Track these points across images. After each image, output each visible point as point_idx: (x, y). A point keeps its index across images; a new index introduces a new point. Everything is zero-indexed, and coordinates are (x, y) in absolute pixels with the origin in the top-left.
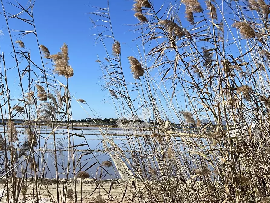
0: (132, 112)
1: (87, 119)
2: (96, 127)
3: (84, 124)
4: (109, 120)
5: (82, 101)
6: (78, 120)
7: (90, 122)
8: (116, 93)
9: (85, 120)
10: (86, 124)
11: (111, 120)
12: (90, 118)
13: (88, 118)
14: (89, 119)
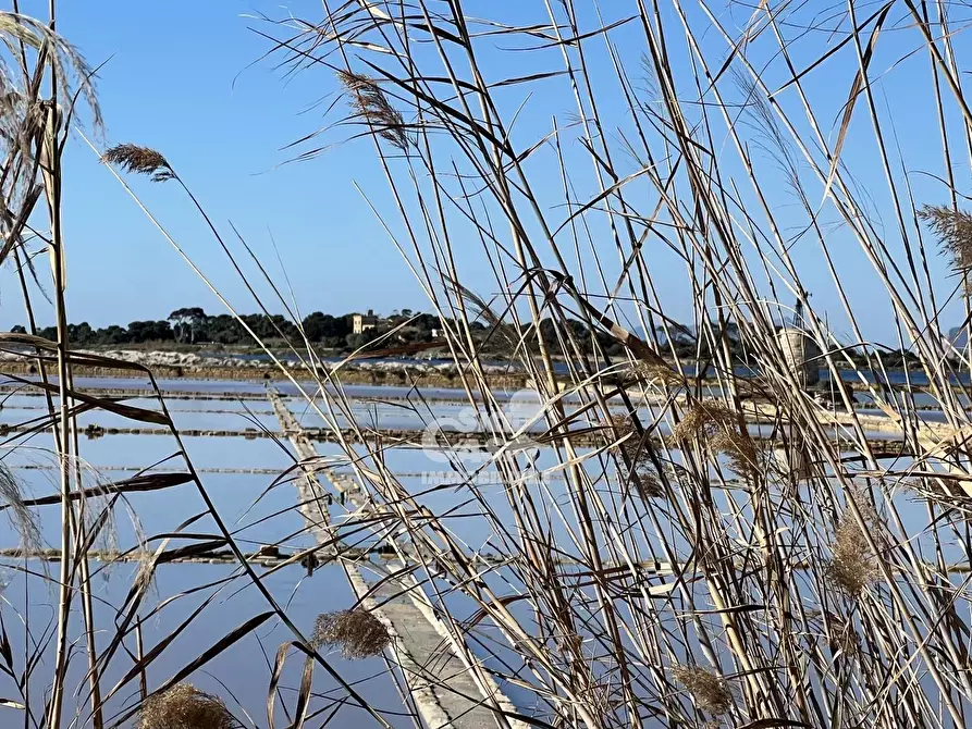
0: (520, 232)
1: (175, 315)
2: (241, 378)
3: (155, 356)
4: (345, 324)
5: (141, 159)
6: (105, 327)
7: (202, 337)
8: (392, 101)
9: (163, 325)
10: (168, 358)
11: (358, 328)
12: (197, 312)
13: (184, 312)
14: (188, 320)
